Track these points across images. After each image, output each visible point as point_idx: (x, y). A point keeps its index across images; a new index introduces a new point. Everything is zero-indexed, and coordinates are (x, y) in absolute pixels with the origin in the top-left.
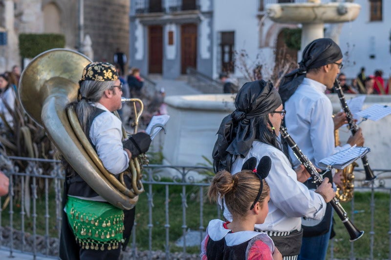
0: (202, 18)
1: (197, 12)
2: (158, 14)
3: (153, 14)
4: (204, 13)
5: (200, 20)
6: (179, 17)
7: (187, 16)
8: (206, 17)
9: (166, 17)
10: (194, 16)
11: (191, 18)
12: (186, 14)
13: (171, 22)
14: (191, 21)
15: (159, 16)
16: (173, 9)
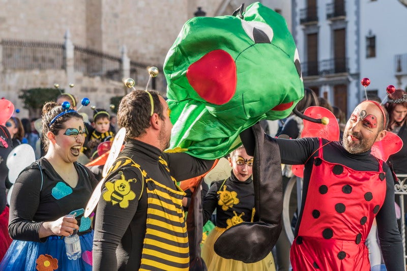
0: (351, 79)
1: (346, 74)
2: (315, 77)
3: (311, 77)
4: (352, 75)
5: (349, 82)
6: (332, 79)
7: (338, 78)
8: (354, 79)
9: (321, 79)
10: (344, 78)
11: (341, 80)
12: (338, 76)
13: (325, 84)
14: (341, 83)
15: (314, 79)
16: (327, 72)
